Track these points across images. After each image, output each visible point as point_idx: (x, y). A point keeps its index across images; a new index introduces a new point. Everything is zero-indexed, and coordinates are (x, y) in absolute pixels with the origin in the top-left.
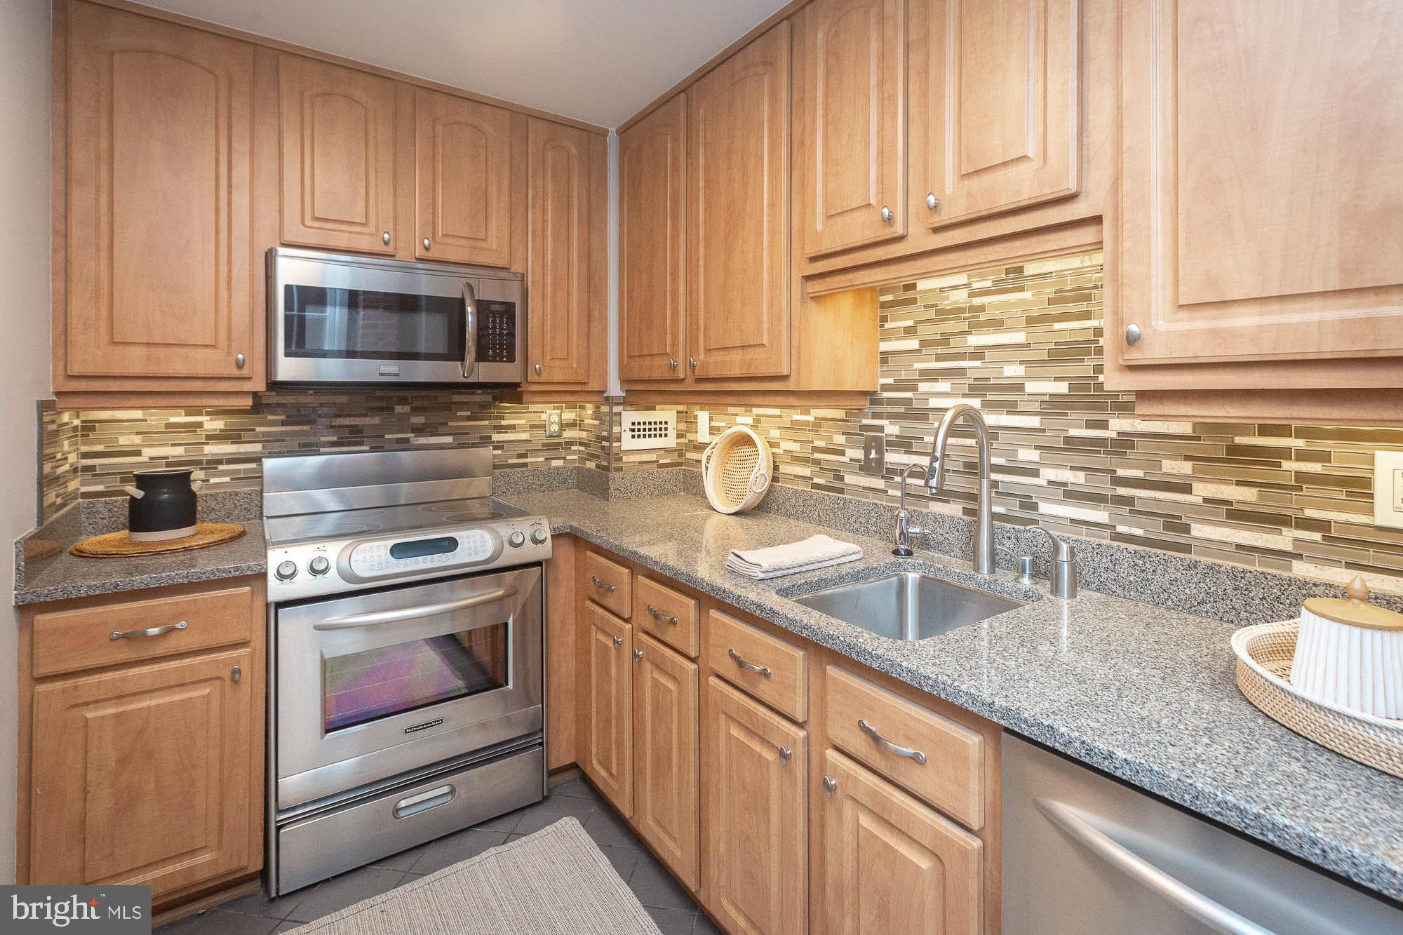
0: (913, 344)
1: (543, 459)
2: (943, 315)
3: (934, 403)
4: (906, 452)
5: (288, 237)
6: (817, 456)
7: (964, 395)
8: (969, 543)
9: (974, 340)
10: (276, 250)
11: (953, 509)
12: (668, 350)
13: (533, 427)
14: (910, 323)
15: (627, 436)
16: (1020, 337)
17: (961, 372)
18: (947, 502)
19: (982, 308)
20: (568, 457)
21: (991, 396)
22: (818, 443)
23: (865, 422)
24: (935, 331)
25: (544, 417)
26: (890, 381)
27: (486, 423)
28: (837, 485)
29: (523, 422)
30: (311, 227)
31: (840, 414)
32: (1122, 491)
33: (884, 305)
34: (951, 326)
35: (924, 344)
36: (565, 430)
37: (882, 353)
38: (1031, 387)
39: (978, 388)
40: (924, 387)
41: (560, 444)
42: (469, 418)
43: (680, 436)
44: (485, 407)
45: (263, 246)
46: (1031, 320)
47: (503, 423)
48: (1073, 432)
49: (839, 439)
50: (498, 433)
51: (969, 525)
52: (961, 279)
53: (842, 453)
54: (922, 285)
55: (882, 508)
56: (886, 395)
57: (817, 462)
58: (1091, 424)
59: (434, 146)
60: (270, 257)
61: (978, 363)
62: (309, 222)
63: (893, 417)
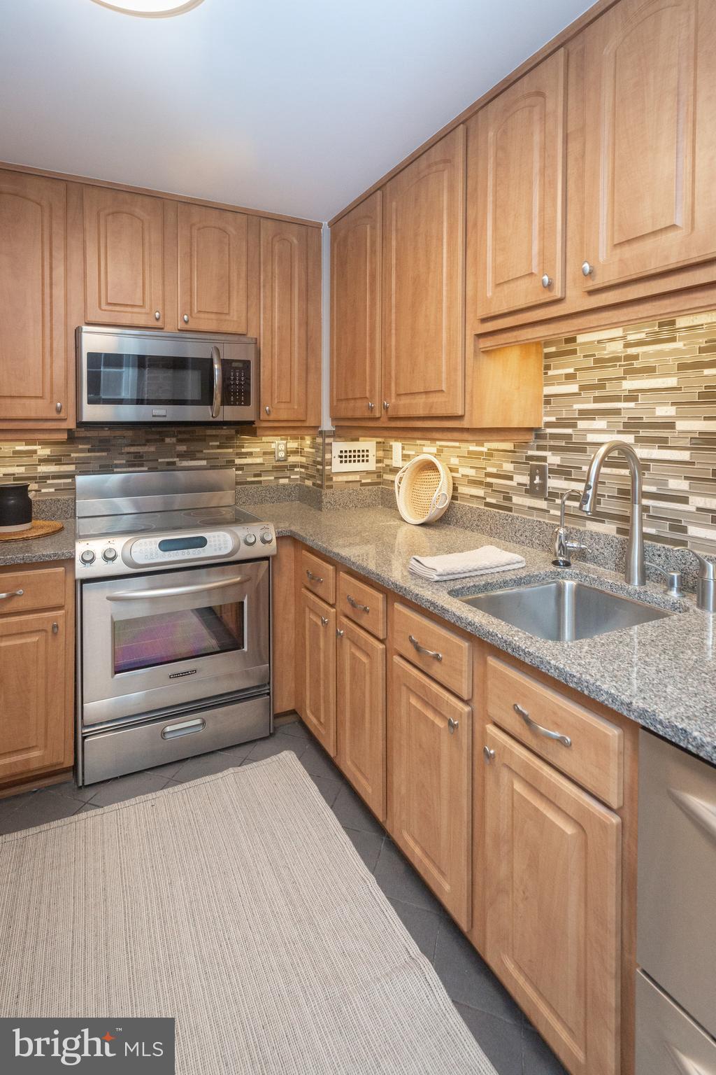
0: (574, 388)
1: (272, 478)
2: (601, 363)
3: (591, 438)
4: (566, 479)
5: (91, 318)
6: (489, 480)
7: (619, 432)
8: (622, 558)
9: (629, 385)
10: (82, 329)
11: (609, 528)
12: (368, 395)
13: (265, 453)
14: (571, 371)
15: (336, 461)
16: (672, 382)
17: (617, 412)
18: (603, 522)
19: (636, 357)
20: (292, 477)
21: (643, 433)
22: (490, 470)
23: (530, 453)
24: (594, 377)
25: (273, 446)
26: (553, 419)
27: (231, 450)
28: (506, 504)
29: (258, 450)
30: (105, 310)
31: (508, 446)
33: (548, 356)
34: (608, 373)
35: (582, 388)
36: (289, 456)
37: (545, 396)
38: (682, 425)
39: (632, 426)
40: (582, 425)
41: (286, 467)
42: (219, 447)
43: (378, 461)
44: (230, 438)
45: (73, 324)
46: (683, 367)
47: (243, 450)
49: (508, 467)
50: (239, 458)
51: (622, 543)
52: (618, 332)
53: (511, 478)
54: (581, 339)
55: (545, 525)
56: (549, 431)
57: (489, 485)
59: (191, 244)
60: (78, 333)
61: (632, 405)
62: (104, 307)
63: (553, 449)
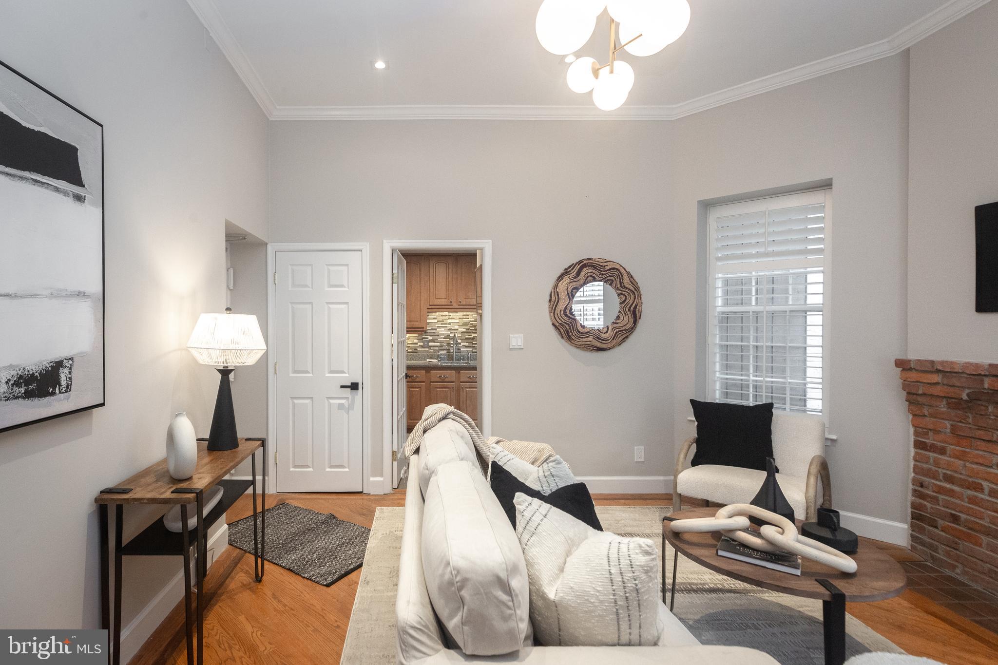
0: (436, 321)
2: (442, 316)
3: (440, 333)
4: (434, 342)
9: (449, 321)
11: (445, 352)
14: (435, 317)
16: (458, 321)
17: (447, 327)
19: (451, 315)
21: (452, 331)
22: (409, 342)
23: (423, 337)
24: (441, 319)
26: (430, 328)
28: (415, 351)
31: (416, 335)
32: (474, 345)
33: (428, 313)
34: (444, 318)
37: (428, 323)
38: (459, 330)
39: (449, 330)
40: (438, 329)
46: (460, 318)
48: (466, 337)
49: (416, 341)
51: (448, 355)
53: (417, 344)
55: (429, 355)
56: (429, 331)
57: (409, 347)
58: (469, 335)
61: (450, 325)
63: (430, 335)
